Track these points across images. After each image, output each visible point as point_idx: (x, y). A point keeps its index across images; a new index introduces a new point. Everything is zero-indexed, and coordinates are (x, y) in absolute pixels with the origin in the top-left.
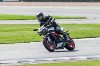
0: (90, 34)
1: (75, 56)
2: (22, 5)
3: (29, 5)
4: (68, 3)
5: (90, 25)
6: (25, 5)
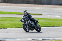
0: (44, 25)
1: (35, 38)
2: (3, 5)
3: (7, 5)
4: (31, 5)
5: (44, 19)
6: (4, 5)
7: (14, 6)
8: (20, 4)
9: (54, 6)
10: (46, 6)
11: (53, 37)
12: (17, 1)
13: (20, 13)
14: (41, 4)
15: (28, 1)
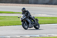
7: (4, 5)
8: (9, 4)
9: (40, 5)
10: (33, 5)
11: (39, 34)
12: (6, 1)
13: (9, 12)
14: (28, 3)
15: (16, 1)
